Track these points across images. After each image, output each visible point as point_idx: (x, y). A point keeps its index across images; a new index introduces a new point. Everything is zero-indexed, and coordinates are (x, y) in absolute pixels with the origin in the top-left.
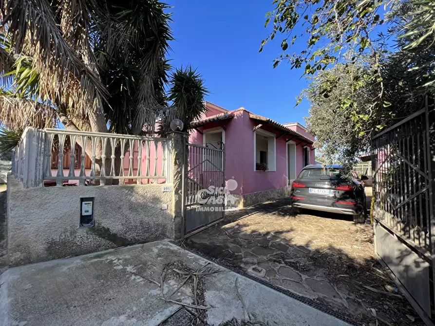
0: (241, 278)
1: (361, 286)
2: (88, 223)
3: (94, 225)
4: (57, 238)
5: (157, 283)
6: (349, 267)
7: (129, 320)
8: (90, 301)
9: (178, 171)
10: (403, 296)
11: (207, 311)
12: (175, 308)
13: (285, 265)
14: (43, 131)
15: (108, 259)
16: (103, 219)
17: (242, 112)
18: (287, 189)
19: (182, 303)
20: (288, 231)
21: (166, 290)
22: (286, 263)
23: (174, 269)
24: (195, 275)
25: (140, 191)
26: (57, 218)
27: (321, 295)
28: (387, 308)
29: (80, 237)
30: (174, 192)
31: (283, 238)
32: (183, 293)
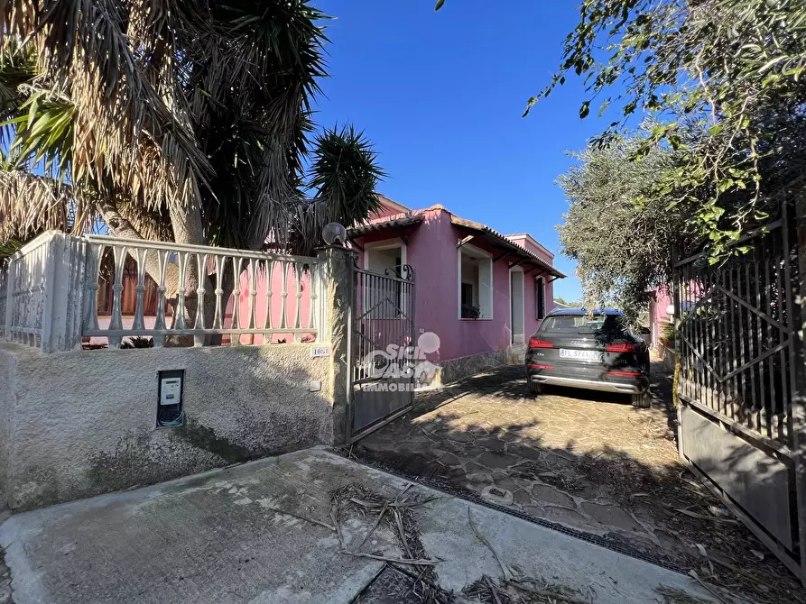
0: (476, 509)
1: (671, 509)
2: (172, 420)
3: (185, 424)
4: (111, 451)
5: (328, 525)
6: (645, 480)
7: (296, 595)
8: (209, 568)
9: (339, 320)
10: (740, 522)
11: (433, 567)
12: (374, 567)
13: (541, 482)
14: (83, 239)
15: (217, 488)
16: (202, 411)
17: (439, 212)
18: (509, 350)
19: (384, 558)
20: (530, 425)
21: (348, 538)
22: (541, 478)
23: (353, 499)
24: (394, 507)
25: (271, 357)
26: (111, 412)
27: (614, 529)
28: (719, 541)
29: (156, 447)
30: (332, 359)
31: (525, 436)
32: (380, 540)
